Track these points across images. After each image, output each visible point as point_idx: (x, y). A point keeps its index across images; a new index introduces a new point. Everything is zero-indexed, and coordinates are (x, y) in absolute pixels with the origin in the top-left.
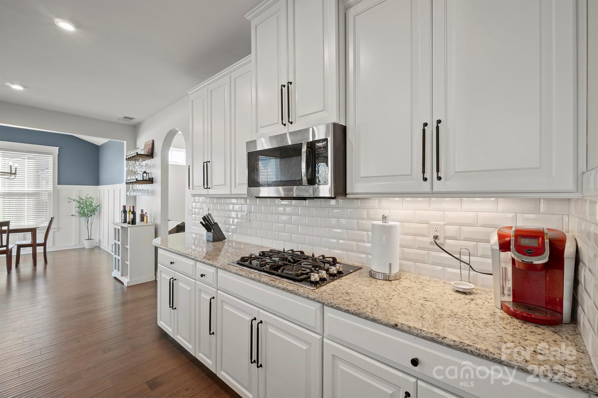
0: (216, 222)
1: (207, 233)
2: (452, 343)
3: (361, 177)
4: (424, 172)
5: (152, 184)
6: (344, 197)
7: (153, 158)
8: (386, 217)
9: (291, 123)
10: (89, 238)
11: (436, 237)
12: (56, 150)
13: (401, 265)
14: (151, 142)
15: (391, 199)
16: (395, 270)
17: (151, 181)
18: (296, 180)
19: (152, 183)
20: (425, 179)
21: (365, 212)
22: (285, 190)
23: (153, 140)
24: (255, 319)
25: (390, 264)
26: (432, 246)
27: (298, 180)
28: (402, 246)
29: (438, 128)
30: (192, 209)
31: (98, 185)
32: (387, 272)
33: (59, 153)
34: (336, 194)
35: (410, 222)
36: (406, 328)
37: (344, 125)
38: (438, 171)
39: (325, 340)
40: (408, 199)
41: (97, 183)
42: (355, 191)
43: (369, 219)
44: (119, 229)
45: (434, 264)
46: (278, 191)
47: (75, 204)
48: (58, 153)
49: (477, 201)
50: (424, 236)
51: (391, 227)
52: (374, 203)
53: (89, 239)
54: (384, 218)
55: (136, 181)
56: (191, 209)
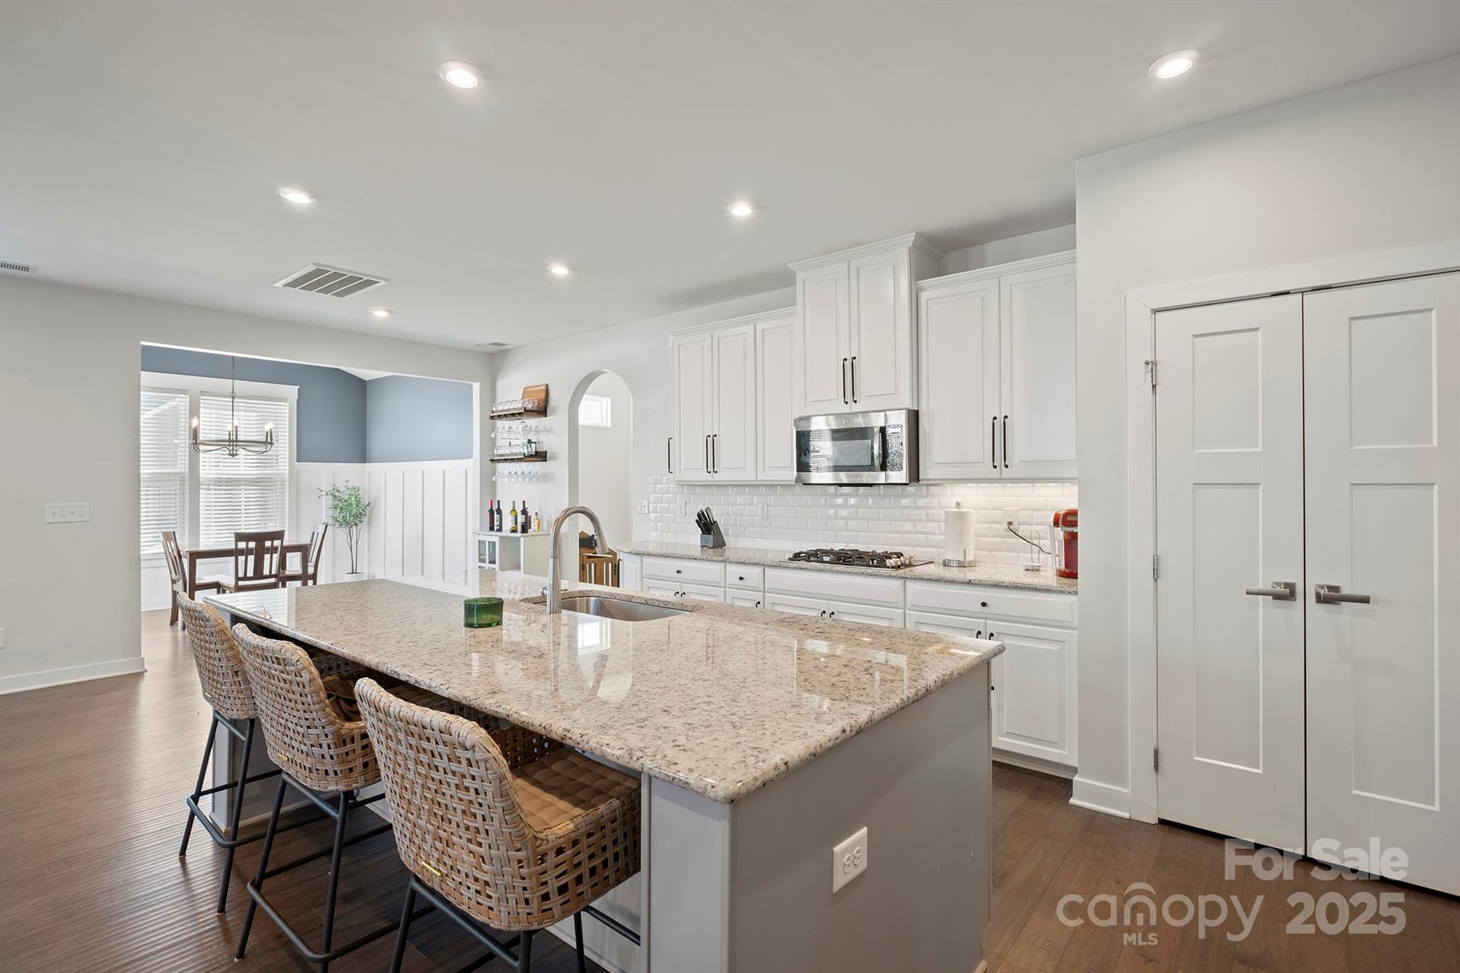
0: (715, 520)
1: (701, 538)
2: (1008, 584)
3: (936, 463)
4: (993, 461)
5: (544, 463)
6: (916, 484)
7: (546, 416)
8: (959, 504)
9: (856, 402)
10: (353, 570)
11: (1010, 523)
12: (292, 391)
13: (975, 555)
14: (544, 388)
15: (965, 484)
16: (970, 558)
17: (541, 456)
18: (864, 466)
19: (546, 460)
20: (995, 467)
21: (936, 500)
22: (848, 477)
23: (547, 385)
24: (824, 612)
25: (965, 550)
26: (1007, 533)
27: (867, 466)
28: (976, 536)
29: (1004, 423)
30: (648, 504)
31: (365, 461)
32: (962, 559)
33: (299, 397)
34: (910, 480)
35: (985, 509)
36: (977, 582)
37: (916, 409)
38: (1005, 460)
39: (907, 611)
40: (984, 485)
41: (362, 456)
42: (929, 477)
43: (940, 507)
44: (495, 542)
45: (1009, 551)
46: (837, 477)
47: (326, 501)
48: (297, 398)
49: (1050, 486)
50: (999, 523)
51: (965, 513)
52: (948, 489)
53: (353, 573)
54: (958, 504)
55: (523, 457)
56: (646, 505)
